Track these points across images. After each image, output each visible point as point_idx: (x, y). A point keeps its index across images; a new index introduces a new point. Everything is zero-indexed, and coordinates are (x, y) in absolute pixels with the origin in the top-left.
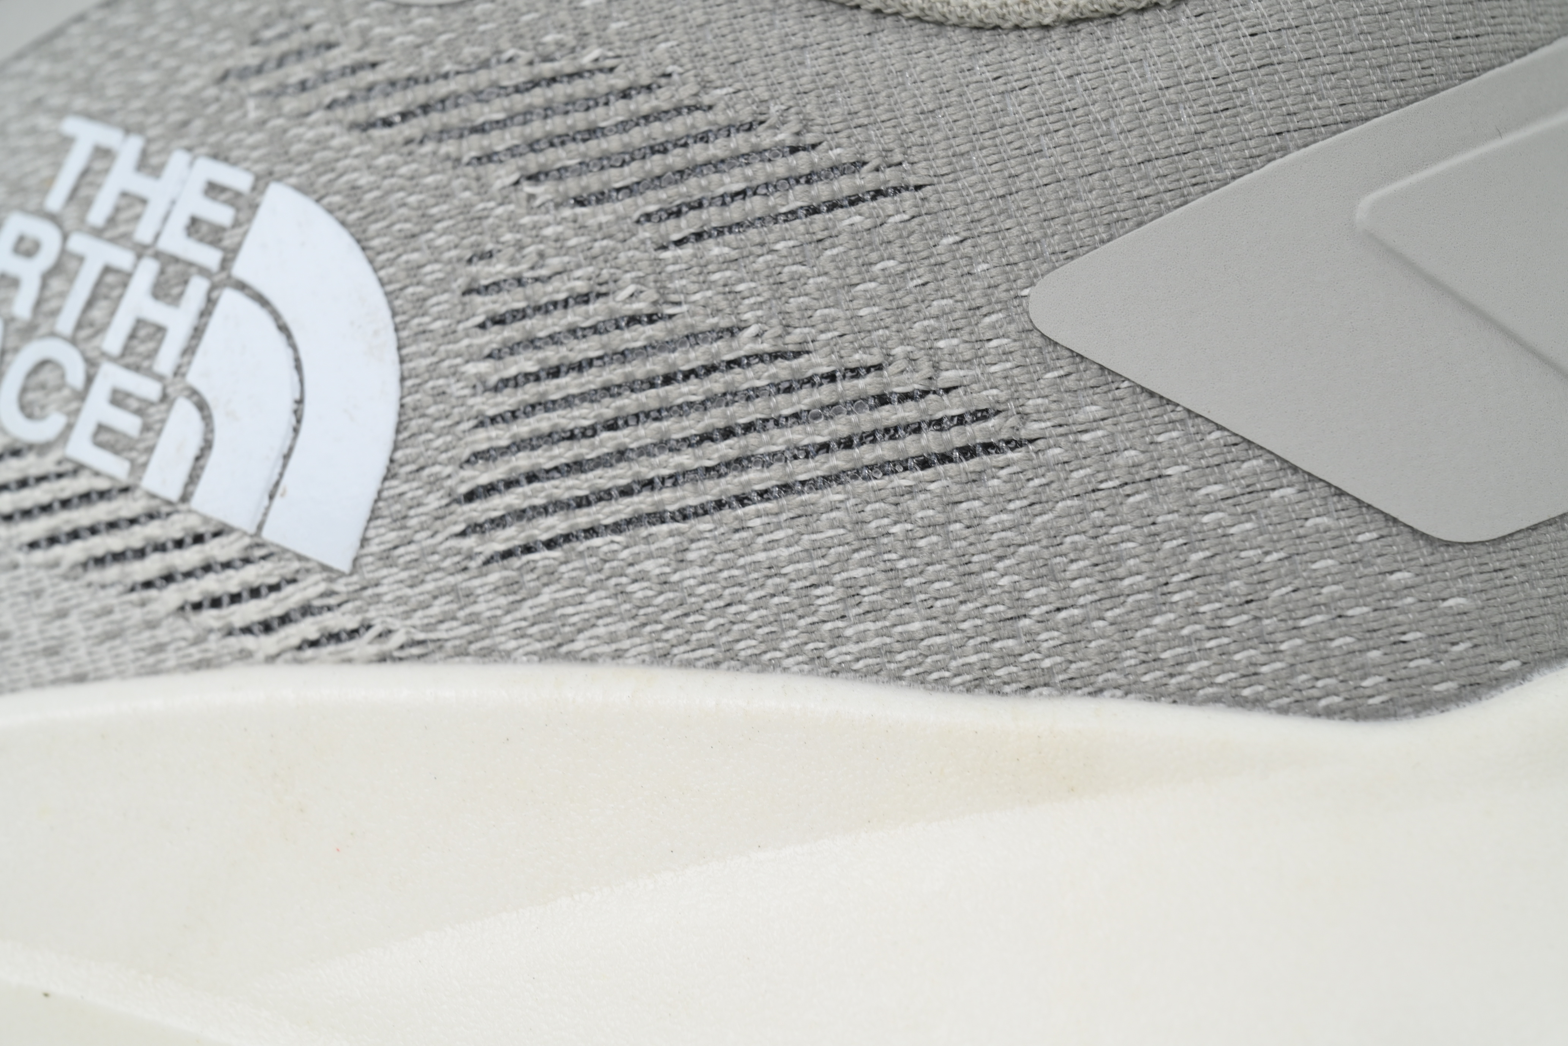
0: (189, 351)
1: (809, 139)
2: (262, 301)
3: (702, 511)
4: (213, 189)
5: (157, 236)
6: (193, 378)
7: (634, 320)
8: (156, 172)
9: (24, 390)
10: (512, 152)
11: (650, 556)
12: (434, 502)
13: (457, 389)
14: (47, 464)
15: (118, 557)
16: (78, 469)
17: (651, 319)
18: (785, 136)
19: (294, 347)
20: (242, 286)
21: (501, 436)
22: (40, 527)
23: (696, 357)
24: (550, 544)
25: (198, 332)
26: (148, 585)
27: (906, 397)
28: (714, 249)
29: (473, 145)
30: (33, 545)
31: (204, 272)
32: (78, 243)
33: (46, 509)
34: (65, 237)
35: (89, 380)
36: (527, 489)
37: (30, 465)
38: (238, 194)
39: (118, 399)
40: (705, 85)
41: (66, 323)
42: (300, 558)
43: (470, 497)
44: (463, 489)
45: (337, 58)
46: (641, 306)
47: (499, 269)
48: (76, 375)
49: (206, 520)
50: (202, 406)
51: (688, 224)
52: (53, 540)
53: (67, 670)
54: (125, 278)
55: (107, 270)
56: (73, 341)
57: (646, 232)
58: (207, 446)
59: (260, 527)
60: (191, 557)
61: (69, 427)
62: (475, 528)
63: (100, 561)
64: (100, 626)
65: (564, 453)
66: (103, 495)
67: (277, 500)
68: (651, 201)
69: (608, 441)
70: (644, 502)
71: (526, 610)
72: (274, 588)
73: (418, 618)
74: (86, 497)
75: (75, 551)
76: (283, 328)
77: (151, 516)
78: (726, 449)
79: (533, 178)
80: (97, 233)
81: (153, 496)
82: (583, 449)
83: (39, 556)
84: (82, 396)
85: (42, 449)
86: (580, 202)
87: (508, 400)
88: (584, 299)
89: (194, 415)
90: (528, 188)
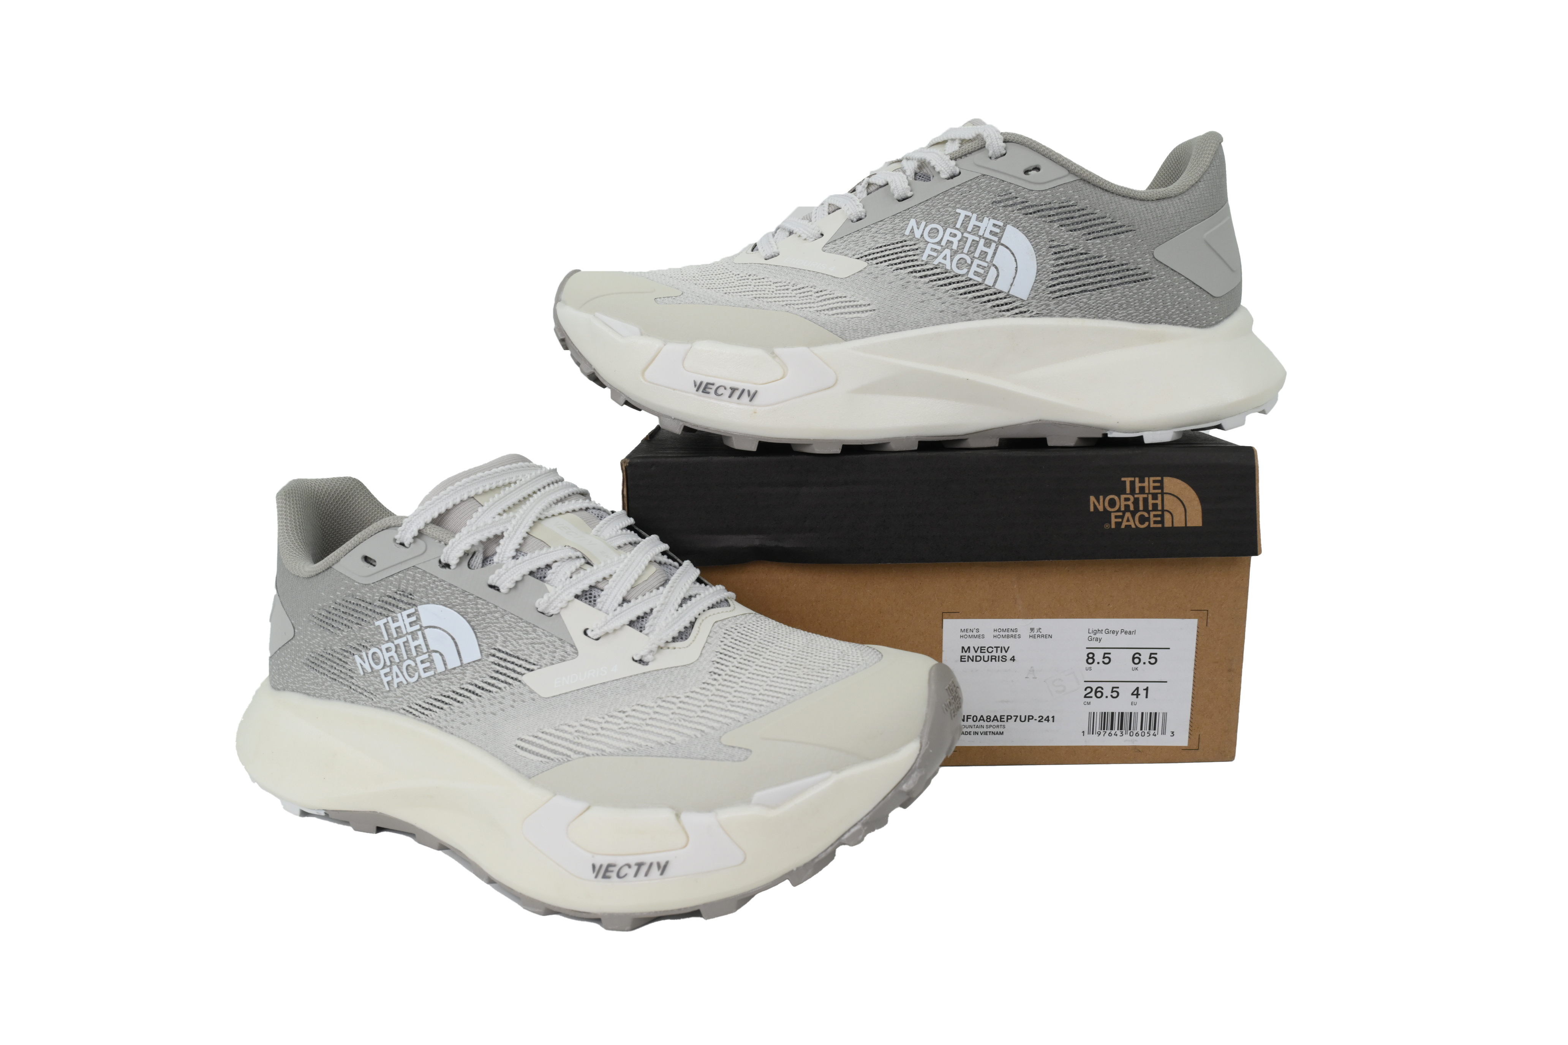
0: (993, 257)
1: (1114, 221)
2: (1007, 248)
3: (1094, 290)
4: (995, 225)
5: (984, 234)
6: (994, 263)
7: (1082, 254)
8: (981, 221)
9: (957, 264)
10: (1058, 220)
11: (1084, 298)
12: (1044, 287)
13: (1048, 266)
14: (964, 278)
15: (979, 297)
16: (970, 279)
17: (1085, 254)
18: (1110, 220)
19: (1015, 257)
20: (1003, 245)
21: (1055, 275)
22: (962, 291)
23: (1094, 261)
24: (1065, 296)
25: (995, 254)
26: (985, 302)
27: (1132, 270)
28: (1098, 241)
29: (1048, 219)
30: (961, 294)
31: (994, 242)
32: (966, 235)
33: (963, 287)
34: (962, 234)
35: (972, 262)
36: (1062, 285)
37: (959, 278)
38: (1000, 226)
39: (979, 266)
40: (1095, 209)
41: (966, 250)
42: (1016, 297)
43: (1050, 287)
44: (1050, 285)
45: (1019, 200)
46: (1083, 251)
47: (1055, 243)
48: (969, 261)
49: (998, 290)
50: (996, 268)
51: (1092, 236)
52: (965, 293)
53: (968, 318)
54: (978, 242)
55: (973, 240)
56: (967, 254)
57: (1084, 237)
58: (998, 276)
59: (1009, 291)
60: (994, 297)
61: (968, 272)
62: (1051, 292)
63: (975, 298)
64: (975, 310)
65: (1068, 279)
66: (976, 285)
67: (1013, 286)
68: (1084, 232)
69: (1077, 277)
70: (1083, 288)
71: (1059, 308)
72: (1010, 303)
73: (1039, 309)
74: (972, 285)
75: (970, 296)
76: (1013, 254)
77: (986, 289)
78: (1099, 278)
79: (1061, 226)
80: (970, 233)
81: (986, 285)
82: (1071, 278)
83: (962, 296)
84: (971, 265)
85: (963, 275)
86: (1071, 231)
87: (1057, 269)
88: (1072, 250)
89: (995, 270)
90: (1061, 228)
